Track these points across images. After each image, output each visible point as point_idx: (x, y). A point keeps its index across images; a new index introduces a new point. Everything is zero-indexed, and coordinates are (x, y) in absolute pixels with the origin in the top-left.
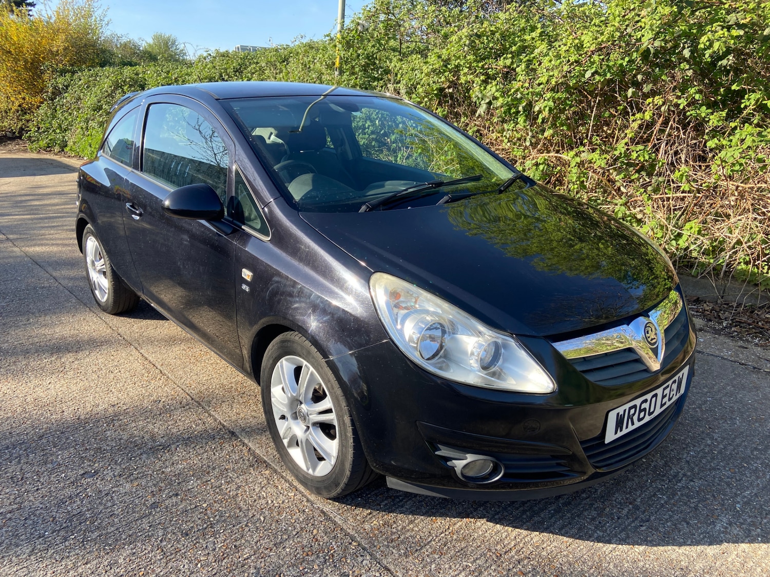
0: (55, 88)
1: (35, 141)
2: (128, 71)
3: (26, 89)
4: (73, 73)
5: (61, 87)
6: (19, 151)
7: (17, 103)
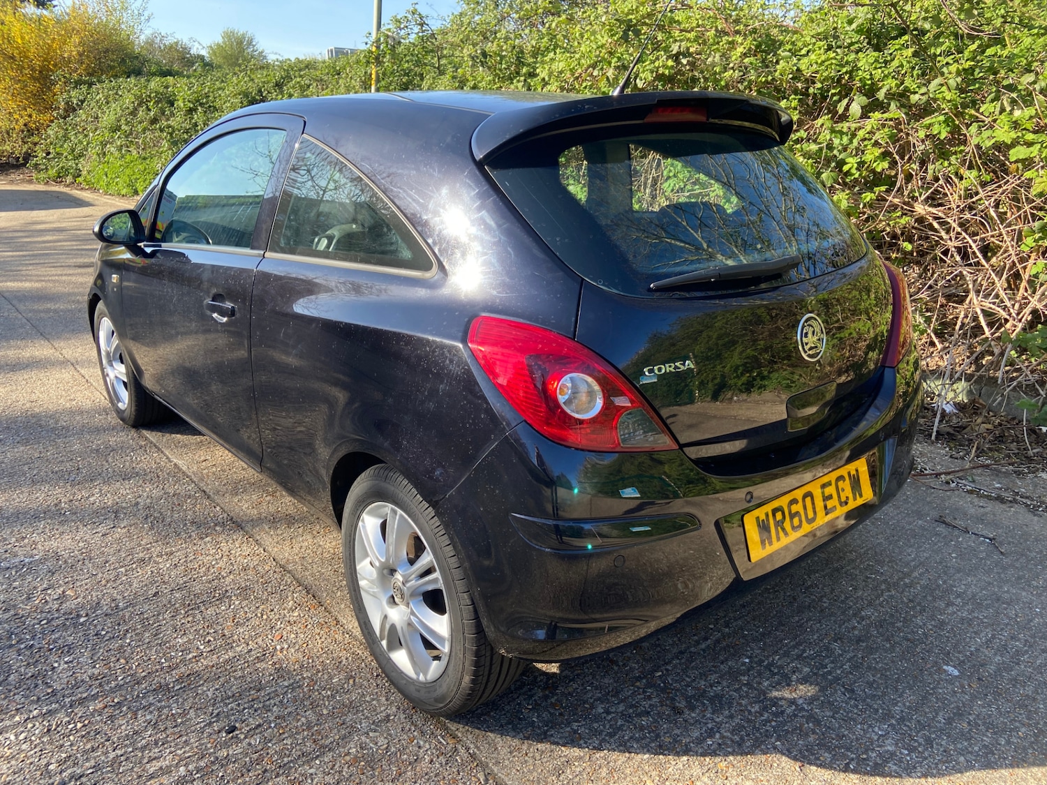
0: (67, 103)
1: (42, 170)
2: (155, 84)
3: (33, 104)
4: (90, 85)
5: (75, 102)
6: (23, 181)
7: (22, 122)
